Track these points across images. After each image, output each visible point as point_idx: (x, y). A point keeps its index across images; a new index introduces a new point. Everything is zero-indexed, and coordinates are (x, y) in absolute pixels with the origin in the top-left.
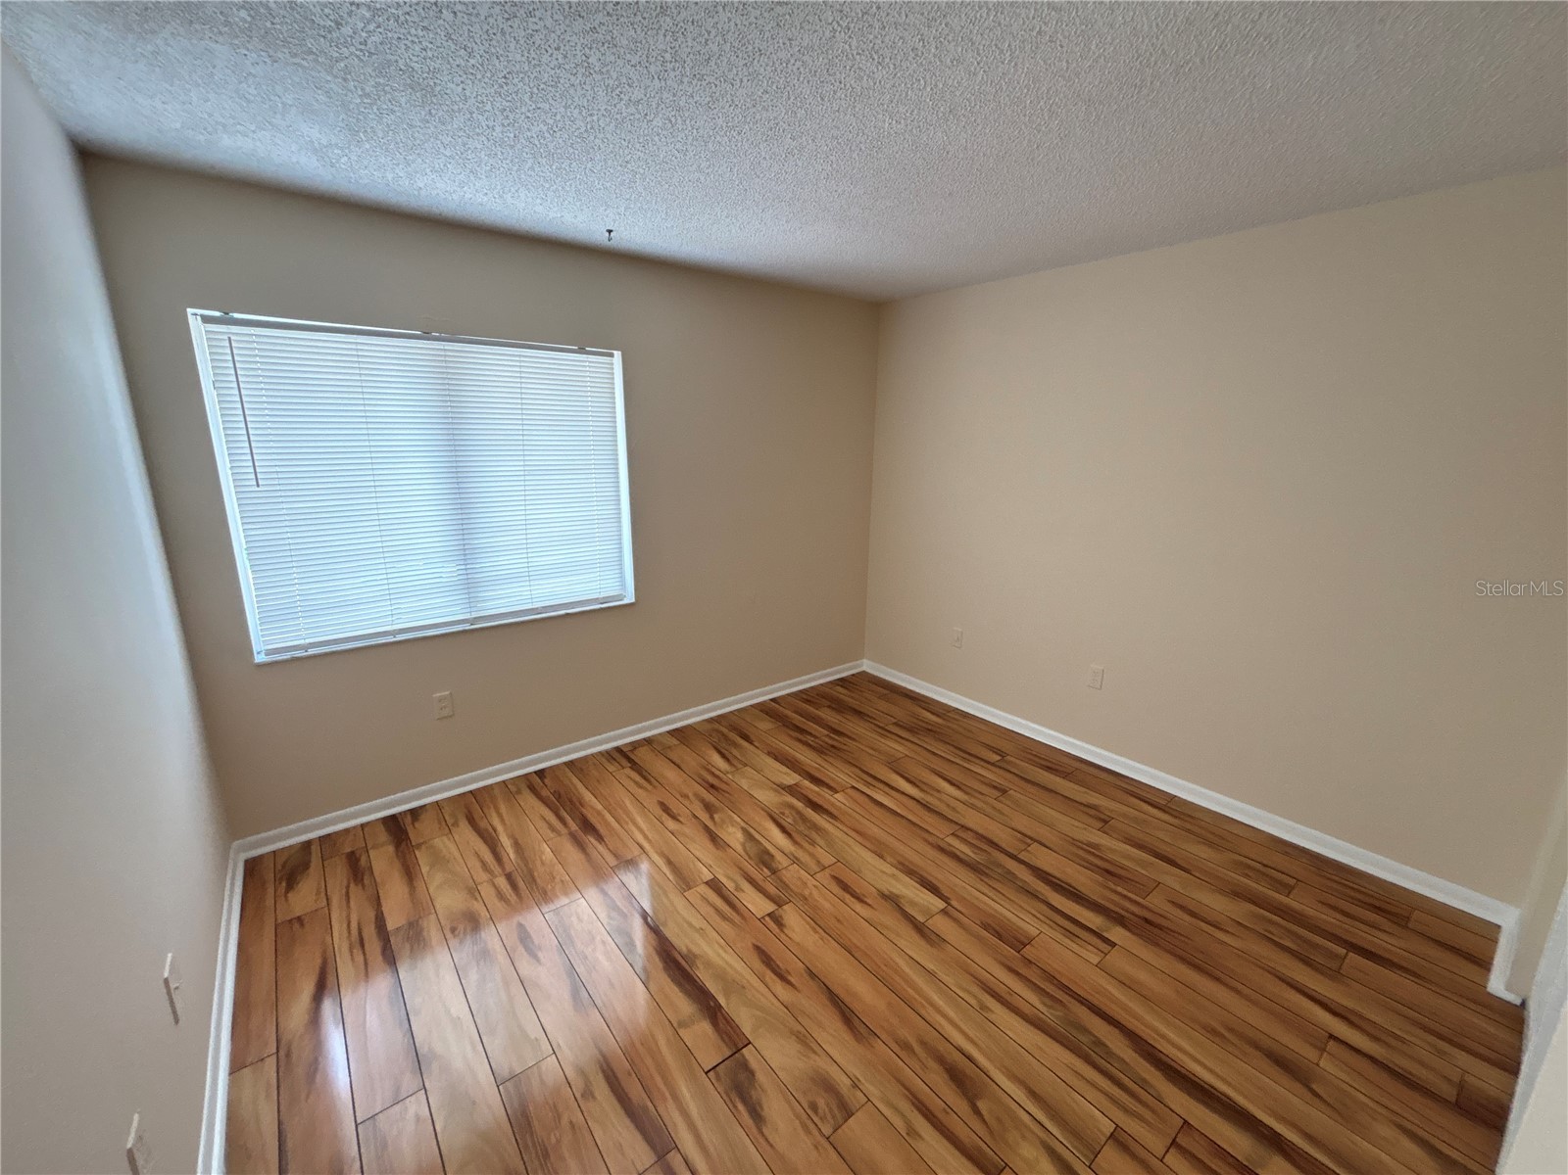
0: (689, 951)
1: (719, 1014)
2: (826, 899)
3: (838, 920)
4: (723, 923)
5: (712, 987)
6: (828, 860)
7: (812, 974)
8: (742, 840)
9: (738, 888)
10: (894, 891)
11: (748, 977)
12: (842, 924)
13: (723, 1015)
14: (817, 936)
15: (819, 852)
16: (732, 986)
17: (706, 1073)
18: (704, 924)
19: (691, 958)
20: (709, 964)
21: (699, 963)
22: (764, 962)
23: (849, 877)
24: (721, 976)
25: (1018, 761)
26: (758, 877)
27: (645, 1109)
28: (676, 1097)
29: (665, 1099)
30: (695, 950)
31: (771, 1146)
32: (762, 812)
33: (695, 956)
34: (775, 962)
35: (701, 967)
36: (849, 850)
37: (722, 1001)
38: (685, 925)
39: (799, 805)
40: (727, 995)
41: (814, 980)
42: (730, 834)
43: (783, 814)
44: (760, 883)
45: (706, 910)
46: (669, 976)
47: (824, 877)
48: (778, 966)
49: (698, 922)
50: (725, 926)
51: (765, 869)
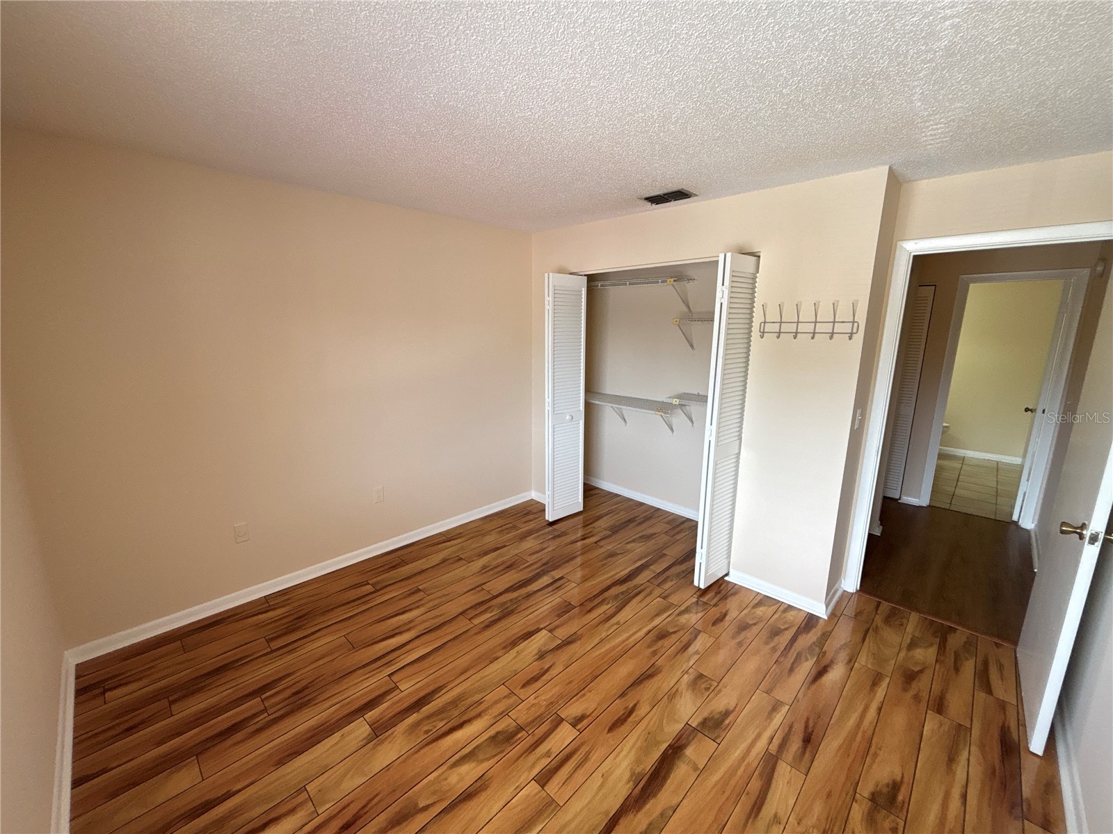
0: (628, 782)
1: (676, 745)
2: (550, 690)
3: (570, 683)
4: (592, 760)
5: (656, 755)
6: (503, 690)
7: (623, 695)
8: (473, 764)
9: (548, 754)
10: (534, 653)
11: (639, 732)
12: (572, 681)
13: (675, 743)
14: (588, 694)
15: (490, 698)
16: (650, 740)
17: (719, 744)
18: (598, 774)
19: (635, 778)
20: (638, 761)
21: (638, 770)
22: (622, 724)
23: (523, 677)
24: (645, 750)
25: (379, 578)
26: (530, 740)
27: (761, 775)
28: (743, 758)
29: (749, 764)
30: (627, 776)
31: (737, 705)
32: (422, 752)
33: (633, 774)
34: (621, 716)
35: (642, 767)
36: (490, 677)
37: (665, 745)
38: (603, 791)
39: (414, 717)
40: (659, 743)
41: (626, 694)
42: (459, 781)
43: (427, 732)
44: (536, 739)
45: (580, 776)
46: (660, 790)
47: (522, 693)
48: (623, 714)
49: (597, 780)
50: (595, 757)
51: (519, 736)
